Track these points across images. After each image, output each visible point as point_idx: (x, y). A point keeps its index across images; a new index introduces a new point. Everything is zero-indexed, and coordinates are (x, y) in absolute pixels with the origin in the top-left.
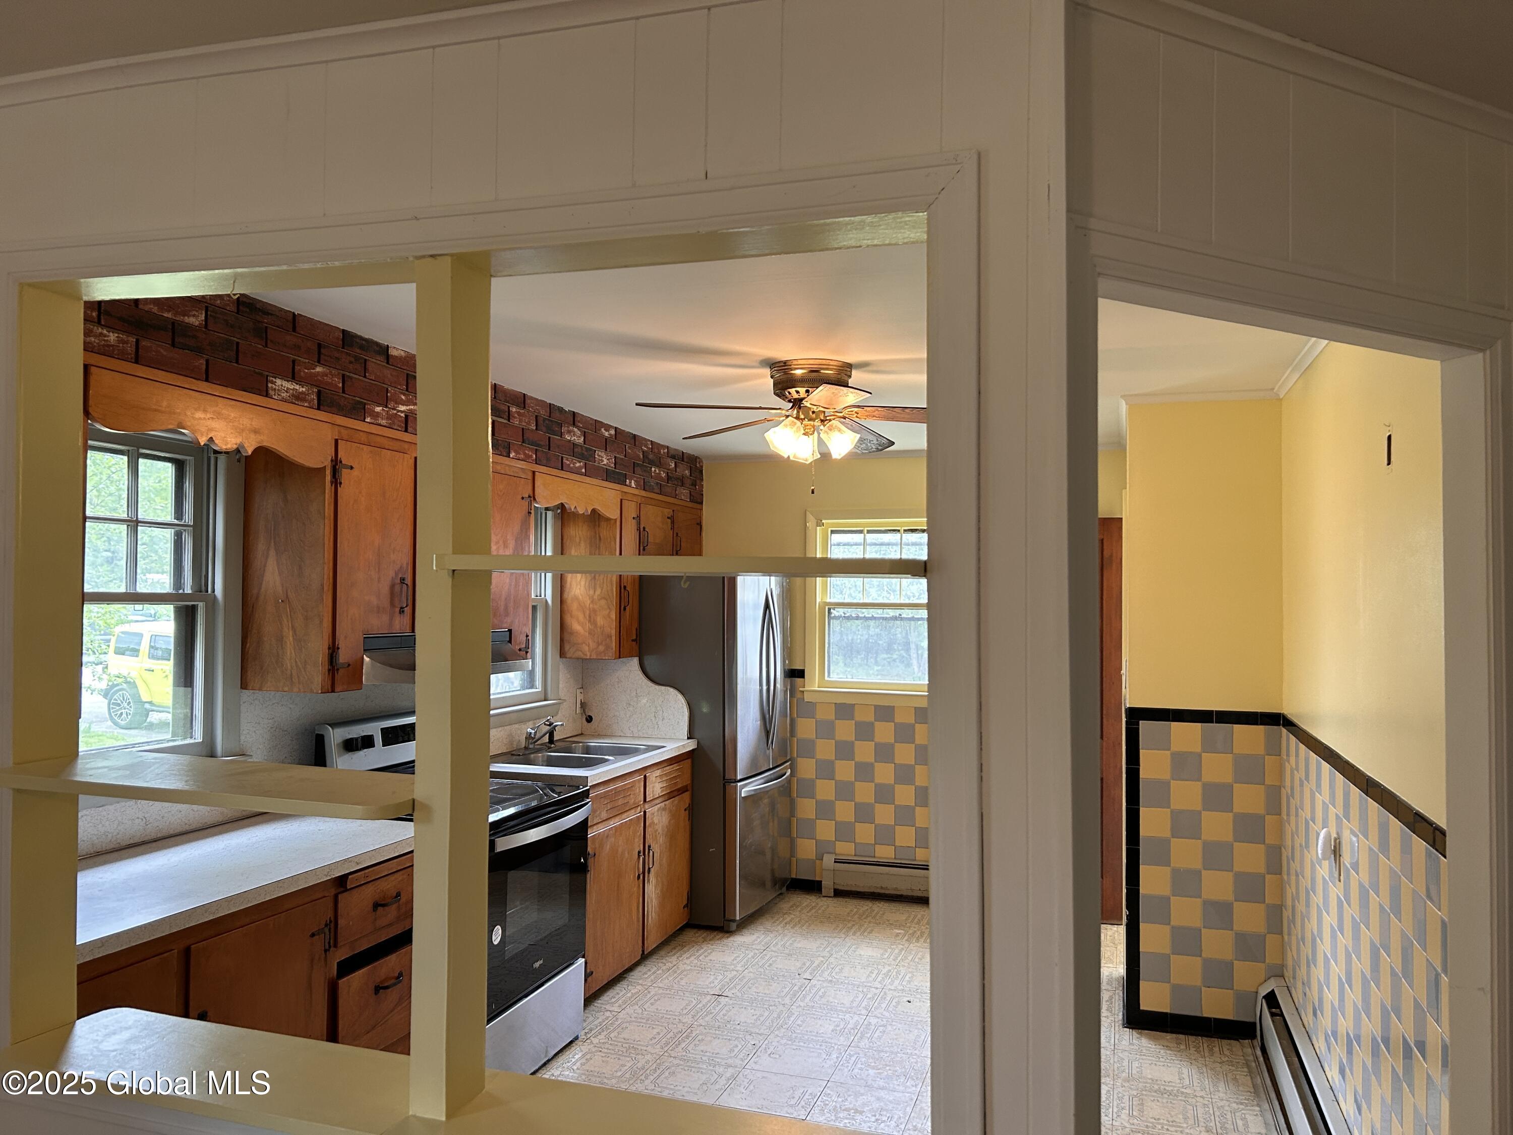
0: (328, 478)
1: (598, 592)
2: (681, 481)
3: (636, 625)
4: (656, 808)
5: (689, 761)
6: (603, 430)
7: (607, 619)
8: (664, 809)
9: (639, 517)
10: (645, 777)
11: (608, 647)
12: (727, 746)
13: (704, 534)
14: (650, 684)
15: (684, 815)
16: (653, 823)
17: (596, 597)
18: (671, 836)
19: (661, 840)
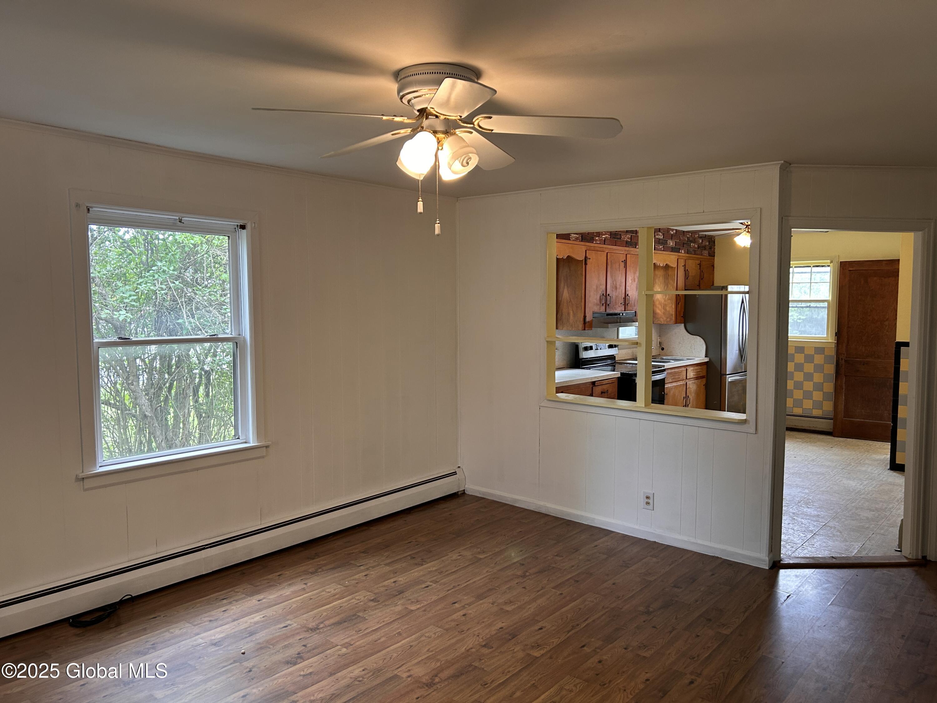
0: (584, 263)
1: (667, 297)
2: (705, 248)
3: (683, 310)
4: (691, 382)
5: (706, 366)
6: (671, 231)
7: (671, 308)
8: (694, 383)
9: (685, 265)
10: (687, 369)
11: (671, 319)
12: (722, 361)
13: (715, 269)
14: (689, 335)
15: (703, 388)
16: (689, 388)
17: (666, 299)
18: (697, 394)
19: (693, 395)
